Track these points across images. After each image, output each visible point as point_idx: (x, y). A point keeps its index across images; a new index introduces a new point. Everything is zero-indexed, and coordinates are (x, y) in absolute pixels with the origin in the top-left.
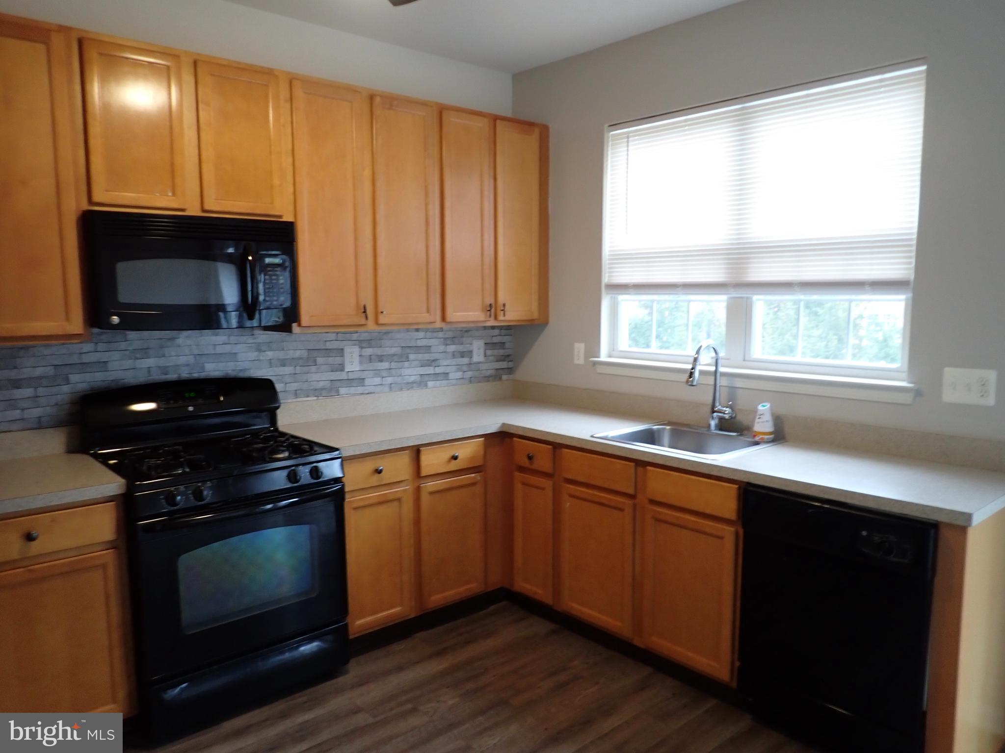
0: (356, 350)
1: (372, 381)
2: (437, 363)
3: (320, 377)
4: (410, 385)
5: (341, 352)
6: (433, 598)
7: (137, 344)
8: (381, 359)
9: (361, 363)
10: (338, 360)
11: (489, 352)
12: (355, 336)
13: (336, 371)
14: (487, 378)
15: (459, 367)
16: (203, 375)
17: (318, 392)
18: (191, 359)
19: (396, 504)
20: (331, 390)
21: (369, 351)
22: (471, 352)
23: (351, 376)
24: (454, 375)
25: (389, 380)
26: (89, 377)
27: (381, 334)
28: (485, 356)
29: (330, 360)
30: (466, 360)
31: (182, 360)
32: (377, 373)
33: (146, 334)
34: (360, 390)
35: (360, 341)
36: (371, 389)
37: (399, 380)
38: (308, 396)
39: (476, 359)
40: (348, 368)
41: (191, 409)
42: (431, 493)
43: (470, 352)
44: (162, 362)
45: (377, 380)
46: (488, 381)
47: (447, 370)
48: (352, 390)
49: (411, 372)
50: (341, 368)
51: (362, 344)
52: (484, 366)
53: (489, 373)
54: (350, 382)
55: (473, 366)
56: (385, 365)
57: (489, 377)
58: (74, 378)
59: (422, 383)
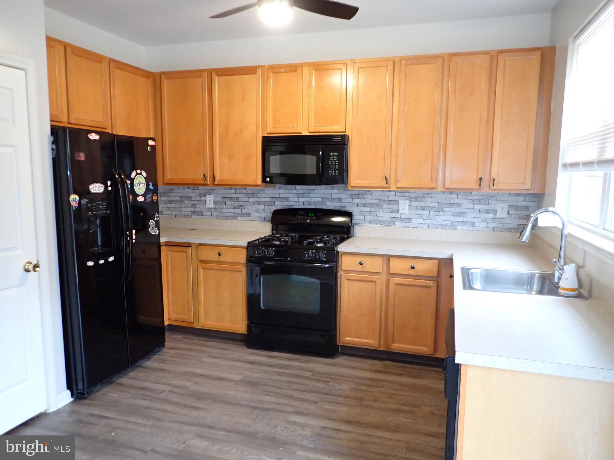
0: (407, 202)
1: (416, 221)
2: (466, 215)
3: (384, 214)
4: (443, 227)
5: (398, 202)
6: (395, 345)
7: (300, 191)
8: (423, 209)
9: (409, 210)
10: (395, 207)
11: (512, 212)
12: (407, 194)
13: (394, 212)
14: (510, 230)
15: (484, 220)
16: (325, 208)
17: (382, 223)
18: (321, 199)
19: (373, 284)
20: (391, 222)
21: (415, 204)
22: (496, 210)
23: (403, 216)
24: (479, 224)
25: (428, 221)
26: (282, 203)
27: (425, 194)
28: (509, 214)
29: (391, 206)
30: (491, 216)
31: (317, 200)
32: (420, 216)
33: (304, 187)
34: (408, 224)
35: (410, 198)
36: (416, 225)
37: (435, 222)
38: (376, 224)
39: (499, 215)
40: (401, 211)
41: (308, 221)
42: (396, 284)
43: (495, 212)
44: (309, 200)
45: (421, 221)
46: (511, 231)
47: (474, 220)
48: (403, 224)
49: (445, 218)
50: (397, 211)
51: (410, 199)
52: (507, 221)
53: (512, 226)
54: (402, 219)
55: (496, 220)
56: (426, 212)
57: (511, 229)
58: (277, 203)
59: (453, 226)
